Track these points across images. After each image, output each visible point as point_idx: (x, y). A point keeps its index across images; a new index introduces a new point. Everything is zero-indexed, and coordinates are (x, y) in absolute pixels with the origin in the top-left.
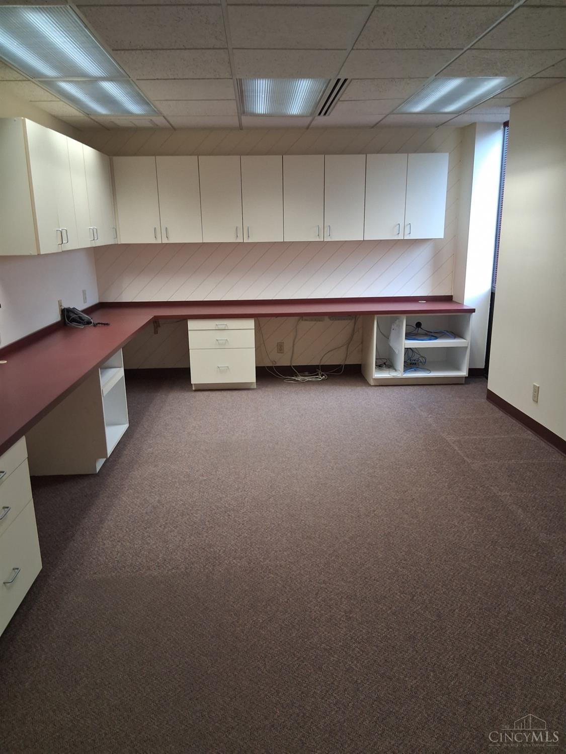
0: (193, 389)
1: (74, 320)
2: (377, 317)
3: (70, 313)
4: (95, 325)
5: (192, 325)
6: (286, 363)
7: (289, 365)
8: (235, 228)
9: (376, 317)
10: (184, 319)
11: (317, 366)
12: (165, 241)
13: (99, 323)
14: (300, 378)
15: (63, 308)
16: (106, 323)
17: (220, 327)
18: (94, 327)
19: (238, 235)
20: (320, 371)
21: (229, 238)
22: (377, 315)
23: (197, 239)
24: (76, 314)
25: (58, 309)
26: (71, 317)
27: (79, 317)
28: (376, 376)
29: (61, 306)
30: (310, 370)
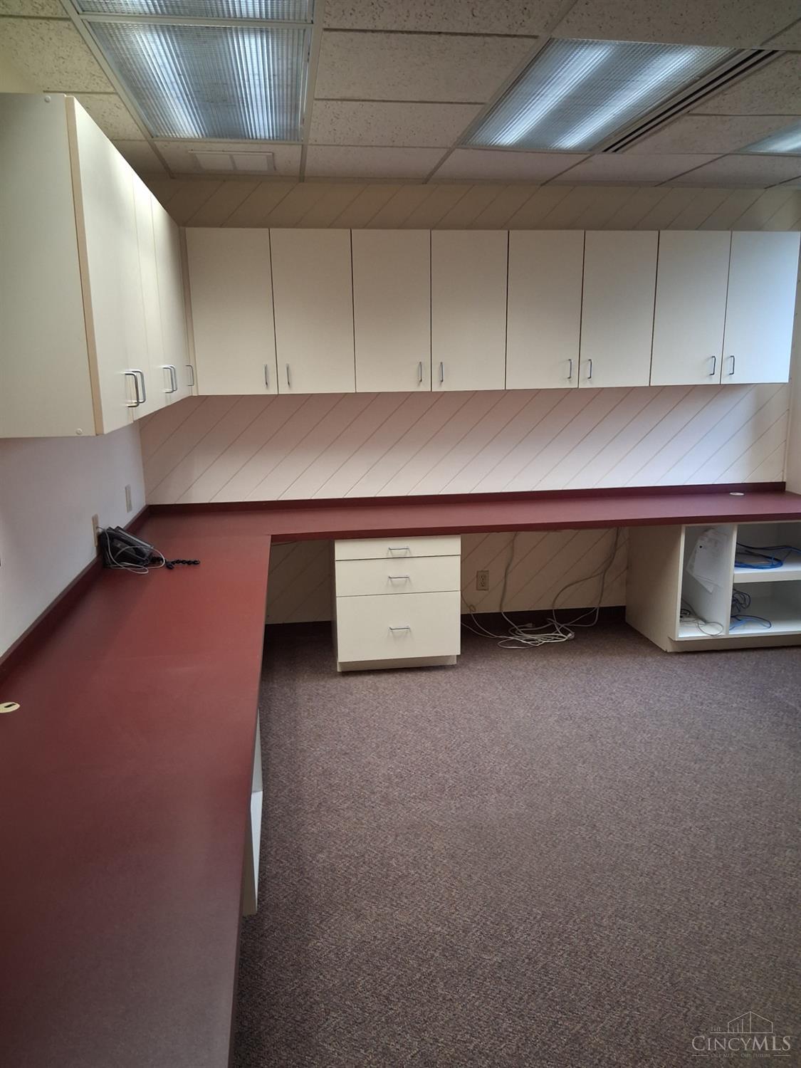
0: (339, 670)
1: (124, 557)
2: (686, 528)
3: (115, 541)
4: (169, 566)
5: (343, 550)
6: (493, 608)
7: (497, 610)
8: (418, 365)
9: (684, 527)
10: (329, 540)
11: (548, 613)
12: (284, 390)
13: (178, 562)
14: (524, 638)
15: (100, 531)
16: (193, 560)
17: (397, 553)
18: (166, 571)
19: (423, 379)
20: (556, 623)
21: (406, 384)
22: (687, 525)
23: (347, 387)
24: (130, 544)
25: (93, 533)
26: (119, 549)
27: (135, 549)
28: (680, 636)
29: (97, 527)
30: (539, 620)
